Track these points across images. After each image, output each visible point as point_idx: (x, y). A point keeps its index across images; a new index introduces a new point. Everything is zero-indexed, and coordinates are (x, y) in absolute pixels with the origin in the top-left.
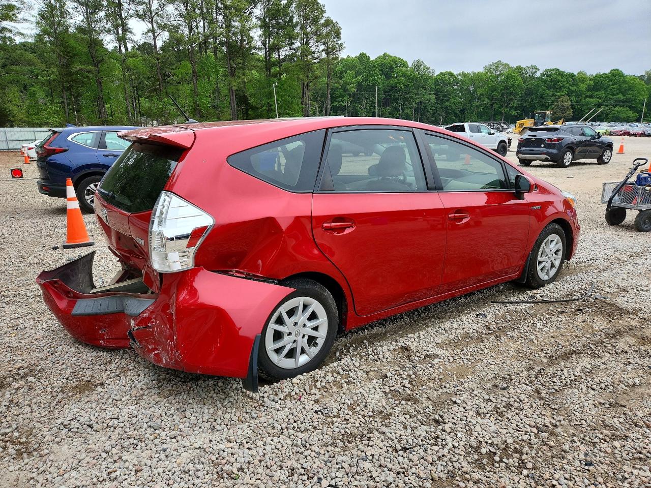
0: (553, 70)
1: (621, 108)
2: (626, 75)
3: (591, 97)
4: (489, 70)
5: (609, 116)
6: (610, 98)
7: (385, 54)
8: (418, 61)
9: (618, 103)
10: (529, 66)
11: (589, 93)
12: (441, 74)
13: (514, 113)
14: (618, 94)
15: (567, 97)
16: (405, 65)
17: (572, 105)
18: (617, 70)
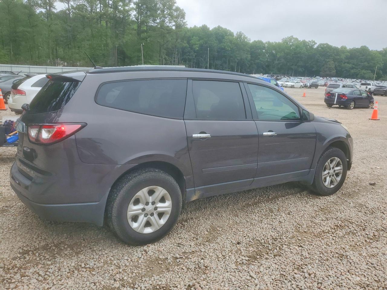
0: (325, 44)
1: (366, 71)
2: (370, 50)
3: (348, 63)
4: (285, 41)
5: (359, 76)
6: (360, 65)
7: (219, 27)
8: (240, 33)
9: (364, 68)
10: (311, 40)
11: (347, 61)
12: (255, 41)
13: (300, 69)
14: (364, 62)
15: (332, 62)
16: (231, 34)
17: (336, 67)
18: (365, 46)
